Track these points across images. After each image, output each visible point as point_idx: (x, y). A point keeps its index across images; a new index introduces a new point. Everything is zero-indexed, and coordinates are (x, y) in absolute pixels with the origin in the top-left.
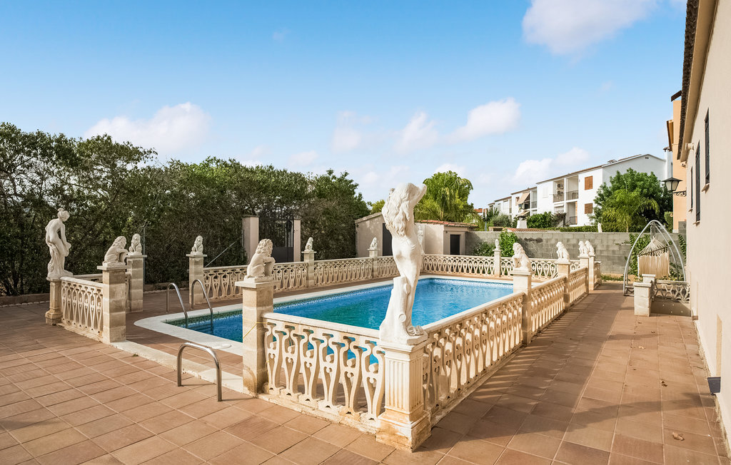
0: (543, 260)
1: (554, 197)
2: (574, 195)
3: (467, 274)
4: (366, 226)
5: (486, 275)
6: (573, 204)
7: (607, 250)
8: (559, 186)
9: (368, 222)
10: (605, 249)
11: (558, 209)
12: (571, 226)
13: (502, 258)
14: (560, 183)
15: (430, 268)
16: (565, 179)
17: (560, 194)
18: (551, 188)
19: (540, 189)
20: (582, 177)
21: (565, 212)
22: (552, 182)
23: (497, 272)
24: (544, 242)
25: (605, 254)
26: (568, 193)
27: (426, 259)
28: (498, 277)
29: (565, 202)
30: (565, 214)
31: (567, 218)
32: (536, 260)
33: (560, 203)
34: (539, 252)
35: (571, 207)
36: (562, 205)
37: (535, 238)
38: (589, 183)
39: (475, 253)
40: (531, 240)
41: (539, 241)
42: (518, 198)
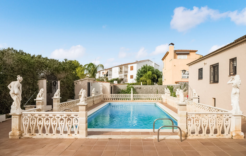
0: (141, 95)
1: (119, 72)
2: (126, 72)
3: (120, 101)
4: (79, 83)
5: (128, 100)
6: (126, 75)
7: (161, 91)
8: (120, 69)
9: (80, 82)
10: (160, 90)
11: (121, 77)
12: (125, 83)
13: (134, 94)
14: (121, 68)
15: (106, 99)
16: (123, 66)
17: (121, 71)
18: (118, 69)
19: (113, 69)
20: (129, 66)
21: (123, 78)
22: (118, 67)
23: (132, 99)
24: (142, 88)
25: (160, 92)
26: (124, 71)
27: (104, 96)
28: (132, 101)
29: (123, 74)
30: (123, 79)
31: (124, 80)
32: (139, 95)
33: (121, 75)
34: (140, 92)
35: (125, 76)
36: (122, 75)
37: (139, 87)
38: (132, 68)
39: (119, 93)
40: (138, 88)
41: (140, 88)
42: (103, 72)
